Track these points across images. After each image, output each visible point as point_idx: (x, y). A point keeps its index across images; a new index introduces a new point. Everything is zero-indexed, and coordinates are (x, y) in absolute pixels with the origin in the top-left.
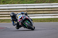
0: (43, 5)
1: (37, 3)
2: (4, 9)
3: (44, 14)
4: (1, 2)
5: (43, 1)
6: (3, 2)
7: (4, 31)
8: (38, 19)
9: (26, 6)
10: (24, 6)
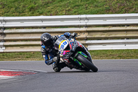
0: (126, 18)
1: (112, 13)
2: (33, 27)
3: (128, 38)
4: (27, 10)
5: (126, 8)
6: (31, 9)
7: (32, 79)
8: (113, 51)
9: (87, 19)
10: (81, 19)
